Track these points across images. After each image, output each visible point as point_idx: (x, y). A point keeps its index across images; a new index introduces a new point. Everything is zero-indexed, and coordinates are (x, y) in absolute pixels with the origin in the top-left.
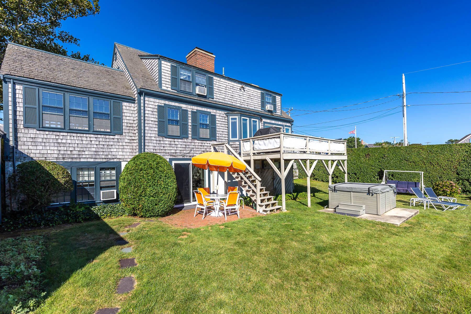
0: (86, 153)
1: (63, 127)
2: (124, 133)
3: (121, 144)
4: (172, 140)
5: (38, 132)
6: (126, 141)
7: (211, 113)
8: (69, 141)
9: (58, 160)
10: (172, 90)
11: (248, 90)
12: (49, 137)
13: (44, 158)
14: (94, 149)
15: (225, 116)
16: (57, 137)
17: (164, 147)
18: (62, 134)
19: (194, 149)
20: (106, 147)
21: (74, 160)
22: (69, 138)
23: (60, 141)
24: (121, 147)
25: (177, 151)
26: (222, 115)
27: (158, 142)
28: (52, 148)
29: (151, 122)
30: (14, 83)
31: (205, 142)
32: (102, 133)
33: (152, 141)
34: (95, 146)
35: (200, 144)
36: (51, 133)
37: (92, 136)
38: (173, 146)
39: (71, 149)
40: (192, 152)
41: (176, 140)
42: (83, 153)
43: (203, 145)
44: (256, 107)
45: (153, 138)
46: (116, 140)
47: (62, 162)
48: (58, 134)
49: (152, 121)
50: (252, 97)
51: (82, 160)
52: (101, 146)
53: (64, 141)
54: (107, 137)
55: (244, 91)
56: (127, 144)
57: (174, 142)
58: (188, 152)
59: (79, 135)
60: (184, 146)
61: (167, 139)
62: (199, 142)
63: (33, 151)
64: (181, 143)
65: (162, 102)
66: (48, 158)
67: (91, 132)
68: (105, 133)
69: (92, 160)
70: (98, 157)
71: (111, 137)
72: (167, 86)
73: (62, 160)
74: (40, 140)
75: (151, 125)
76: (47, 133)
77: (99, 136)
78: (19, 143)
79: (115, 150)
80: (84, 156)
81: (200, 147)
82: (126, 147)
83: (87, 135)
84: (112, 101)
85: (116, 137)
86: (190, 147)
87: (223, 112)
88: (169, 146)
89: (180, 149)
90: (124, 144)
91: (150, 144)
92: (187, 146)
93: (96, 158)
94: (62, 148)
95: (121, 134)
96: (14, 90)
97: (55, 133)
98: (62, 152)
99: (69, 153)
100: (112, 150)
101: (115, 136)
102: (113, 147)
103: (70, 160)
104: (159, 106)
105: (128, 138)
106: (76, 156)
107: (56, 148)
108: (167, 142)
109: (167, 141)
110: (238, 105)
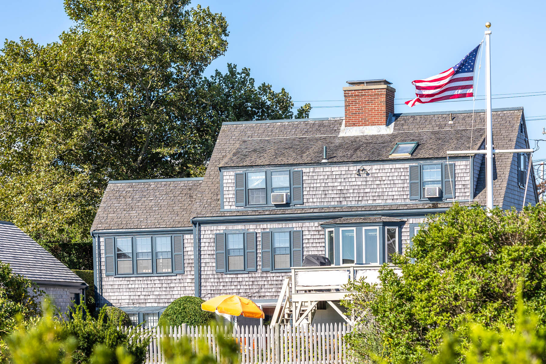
0: (151, 297)
1: (132, 273)
2: (185, 272)
3: (182, 285)
4: (235, 276)
5: (115, 279)
6: (188, 281)
7: (295, 229)
8: (137, 286)
9: (129, 306)
10: (237, 208)
11: (377, 171)
12: (122, 283)
13: (119, 304)
14: (157, 293)
15: (320, 228)
16: (128, 283)
17: (224, 286)
18: (132, 279)
19: (266, 287)
20: (168, 289)
21: (142, 305)
22: (137, 282)
23: (130, 286)
24: (183, 289)
25: (241, 291)
26: (314, 229)
27: (216, 280)
28: (125, 294)
29: (208, 257)
30: (99, 237)
31: (283, 274)
32: (164, 275)
33: (209, 280)
34: (158, 289)
35: (275, 279)
36: (124, 279)
37: (156, 278)
38: (235, 284)
39: (139, 294)
40: (263, 290)
41: (239, 276)
42: (149, 297)
43: (281, 278)
44: (395, 197)
45: (211, 276)
46: (177, 281)
47: (132, 307)
48: (129, 279)
49: (209, 255)
50: (385, 182)
51: (148, 305)
52: (164, 289)
53: (133, 286)
54: (169, 278)
55: (368, 174)
56: (189, 284)
57: (238, 278)
58: (257, 290)
59: (144, 278)
60: (251, 283)
61: (228, 276)
62: (274, 275)
63: (112, 298)
64: (247, 279)
65: (222, 228)
66: (122, 304)
67: (154, 275)
68: (167, 275)
69: (156, 305)
70: (161, 301)
71: (173, 278)
72: (231, 204)
73: (132, 306)
74: (116, 287)
75: (207, 261)
76: (121, 279)
77: (162, 278)
78: (104, 291)
79: (177, 292)
80: (149, 301)
81: (275, 283)
82: (187, 288)
83: (152, 278)
84: (173, 236)
85: (179, 277)
86: (260, 283)
87: (316, 224)
88: (229, 284)
89: (245, 287)
90: (186, 285)
91: (208, 284)
92: (256, 283)
93: (159, 303)
94: (132, 294)
95: (183, 274)
96: (99, 242)
97: (127, 279)
98: (132, 298)
99: (137, 297)
100: (174, 293)
101: (177, 276)
102: (175, 289)
103: (138, 305)
104: (216, 234)
105: (189, 277)
106: (142, 301)
107: (127, 294)
108: (227, 280)
109: (228, 278)
110: (353, 203)
